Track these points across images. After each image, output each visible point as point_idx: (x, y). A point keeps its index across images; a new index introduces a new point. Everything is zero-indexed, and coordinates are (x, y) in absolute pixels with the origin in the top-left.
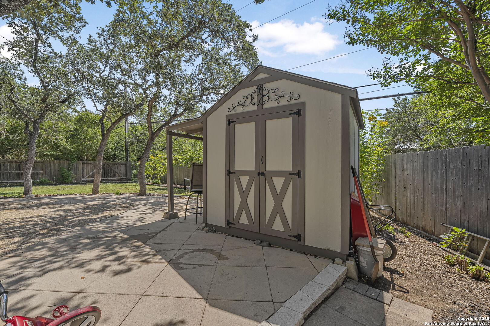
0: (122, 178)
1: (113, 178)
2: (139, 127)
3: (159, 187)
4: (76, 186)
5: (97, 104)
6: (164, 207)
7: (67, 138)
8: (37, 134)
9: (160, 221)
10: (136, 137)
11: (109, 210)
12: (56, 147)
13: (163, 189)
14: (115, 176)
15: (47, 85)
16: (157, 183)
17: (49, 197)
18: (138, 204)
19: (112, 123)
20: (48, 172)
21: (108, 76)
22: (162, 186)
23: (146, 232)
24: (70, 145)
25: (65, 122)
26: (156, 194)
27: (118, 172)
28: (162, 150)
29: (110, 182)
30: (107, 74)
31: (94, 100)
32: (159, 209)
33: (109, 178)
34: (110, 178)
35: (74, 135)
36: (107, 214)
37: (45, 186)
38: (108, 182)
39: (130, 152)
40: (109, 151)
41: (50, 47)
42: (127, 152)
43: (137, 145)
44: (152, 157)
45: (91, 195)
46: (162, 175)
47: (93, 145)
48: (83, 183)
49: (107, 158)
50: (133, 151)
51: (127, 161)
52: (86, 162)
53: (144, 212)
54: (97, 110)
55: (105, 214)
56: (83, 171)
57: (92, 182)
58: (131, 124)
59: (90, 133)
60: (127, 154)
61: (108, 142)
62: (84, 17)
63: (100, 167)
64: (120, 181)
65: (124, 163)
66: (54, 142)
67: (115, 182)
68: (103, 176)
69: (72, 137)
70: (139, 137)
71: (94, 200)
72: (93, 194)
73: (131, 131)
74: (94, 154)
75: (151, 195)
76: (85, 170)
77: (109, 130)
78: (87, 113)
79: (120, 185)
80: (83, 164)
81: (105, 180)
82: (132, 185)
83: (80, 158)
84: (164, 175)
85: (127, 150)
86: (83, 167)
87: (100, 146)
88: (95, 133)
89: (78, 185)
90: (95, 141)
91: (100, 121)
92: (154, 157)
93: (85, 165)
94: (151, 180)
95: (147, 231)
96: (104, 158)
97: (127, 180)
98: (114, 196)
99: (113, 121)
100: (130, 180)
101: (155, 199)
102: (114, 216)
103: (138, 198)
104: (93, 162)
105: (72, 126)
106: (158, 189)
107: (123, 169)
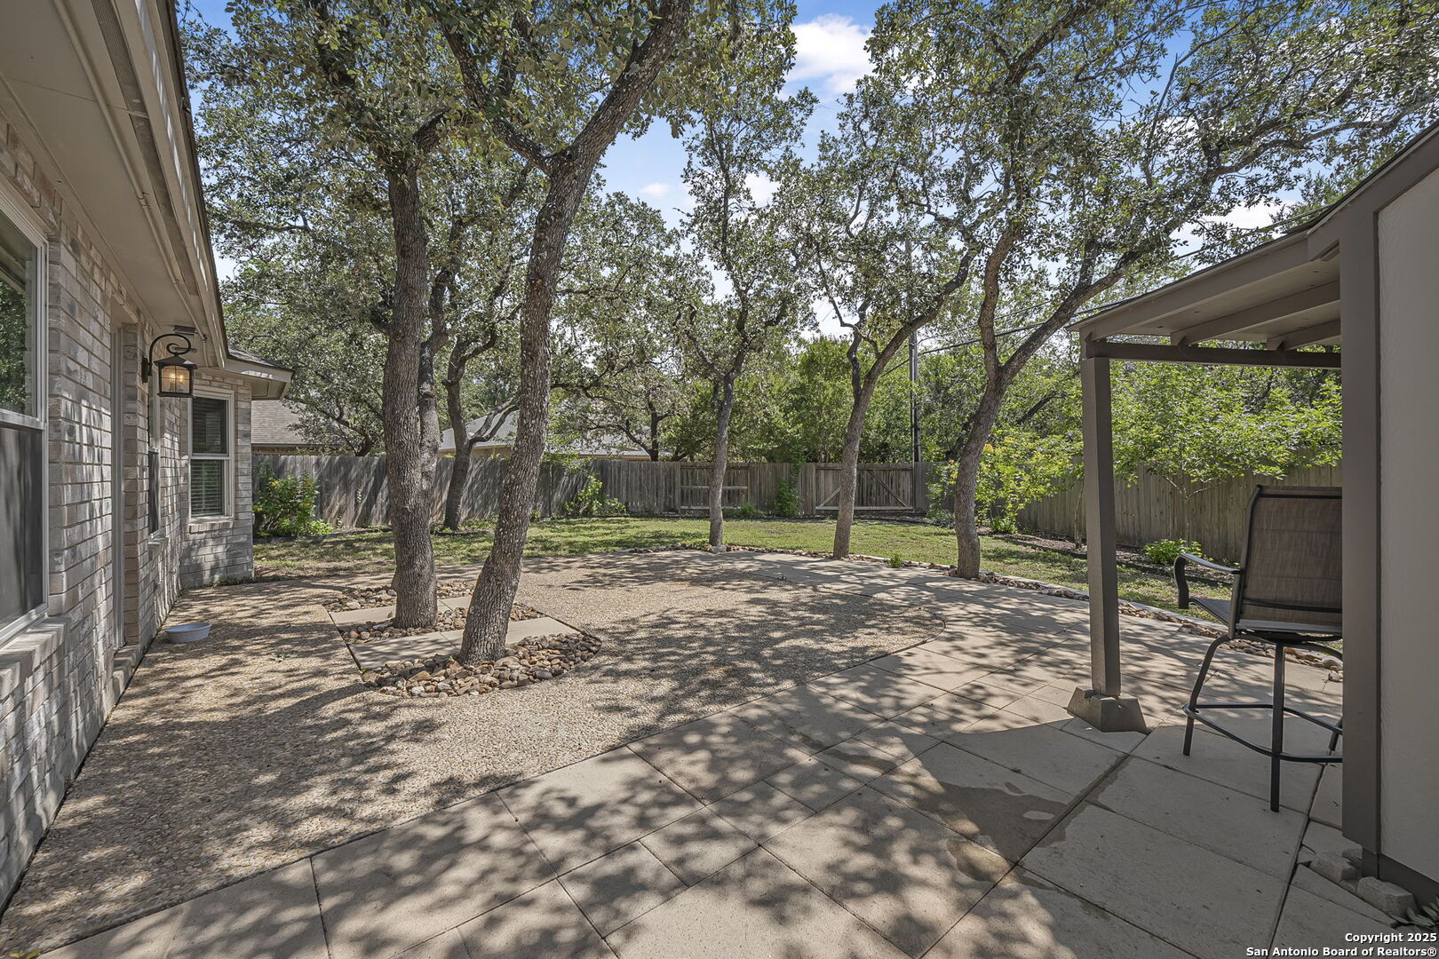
0: (902, 508)
1: (883, 508)
2: (948, 361)
3: (1014, 548)
4: (802, 525)
5: (843, 311)
6: (1056, 646)
7: (786, 411)
8: (729, 405)
9: (1060, 727)
10: (938, 388)
11: (873, 626)
12: (769, 431)
13: (1031, 557)
14: (888, 503)
15: (744, 288)
16: (1006, 531)
17: (752, 552)
18: (957, 616)
19: (877, 354)
20: (756, 490)
21: (866, 226)
22: (1025, 545)
23: (1008, 785)
24: (793, 426)
25: (780, 370)
26: (1012, 578)
27: (894, 491)
28: (1019, 422)
29: (876, 519)
30: (863, 222)
31: (835, 299)
32: (1039, 653)
33: (872, 508)
34: (874, 508)
35: (800, 400)
36: (868, 641)
37: (749, 522)
38: (871, 519)
39: (924, 433)
40: (872, 434)
41: (749, 197)
42: (916, 435)
43: (941, 414)
44: (988, 448)
45: (831, 558)
46: (1022, 506)
47: (837, 422)
48: (818, 518)
49: (868, 454)
50: (931, 432)
51: (917, 460)
52: (823, 465)
53: (982, 656)
54: (843, 324)
55: (863, 639)
56: (817, 485)
57: (834, 515)
58: (927, 351)
59: (831, 391)
60: (916, 440)
61: (869, 411)
62: (810, 91)
63: (852, 481)
64: (899, 517)
65: (908, 466)
66: (762, 421)
67: (888, 520)
68: (860, 502)
69: (796, 405)
70: (948, 388)
71: (836, 579)
72: (836, 557)
73: (927, 375)
74: (839, 444)
75: (996, 581)
76: (822, 485)
77: (871, 377)
78: (823, 343)
79: (900, 528)
80: (818, 469)
81: (862, 512)
82: (929, 534)
83: (813, 457)
84: (1028, 505)
85: (917, 429)
86: (817, 479)
87: (851, 425)
88: (841, 391)
89: (807, 524)
90: (841, 411)
91: (849, 354)
92: (994, 446)
93: (822, 472)
94: (987, 521)
95: (1015, 779)
96: (861, 454)
97: (915, 515)
98: (886, 571)
99: (881, 349)
100: (923, 515)
101: (1014, 603)
102: (886, 654)
103: (955, 585)
104: (838, 466)
105: (795, 377)
106: (1011, 554)
107: (906, 484)
